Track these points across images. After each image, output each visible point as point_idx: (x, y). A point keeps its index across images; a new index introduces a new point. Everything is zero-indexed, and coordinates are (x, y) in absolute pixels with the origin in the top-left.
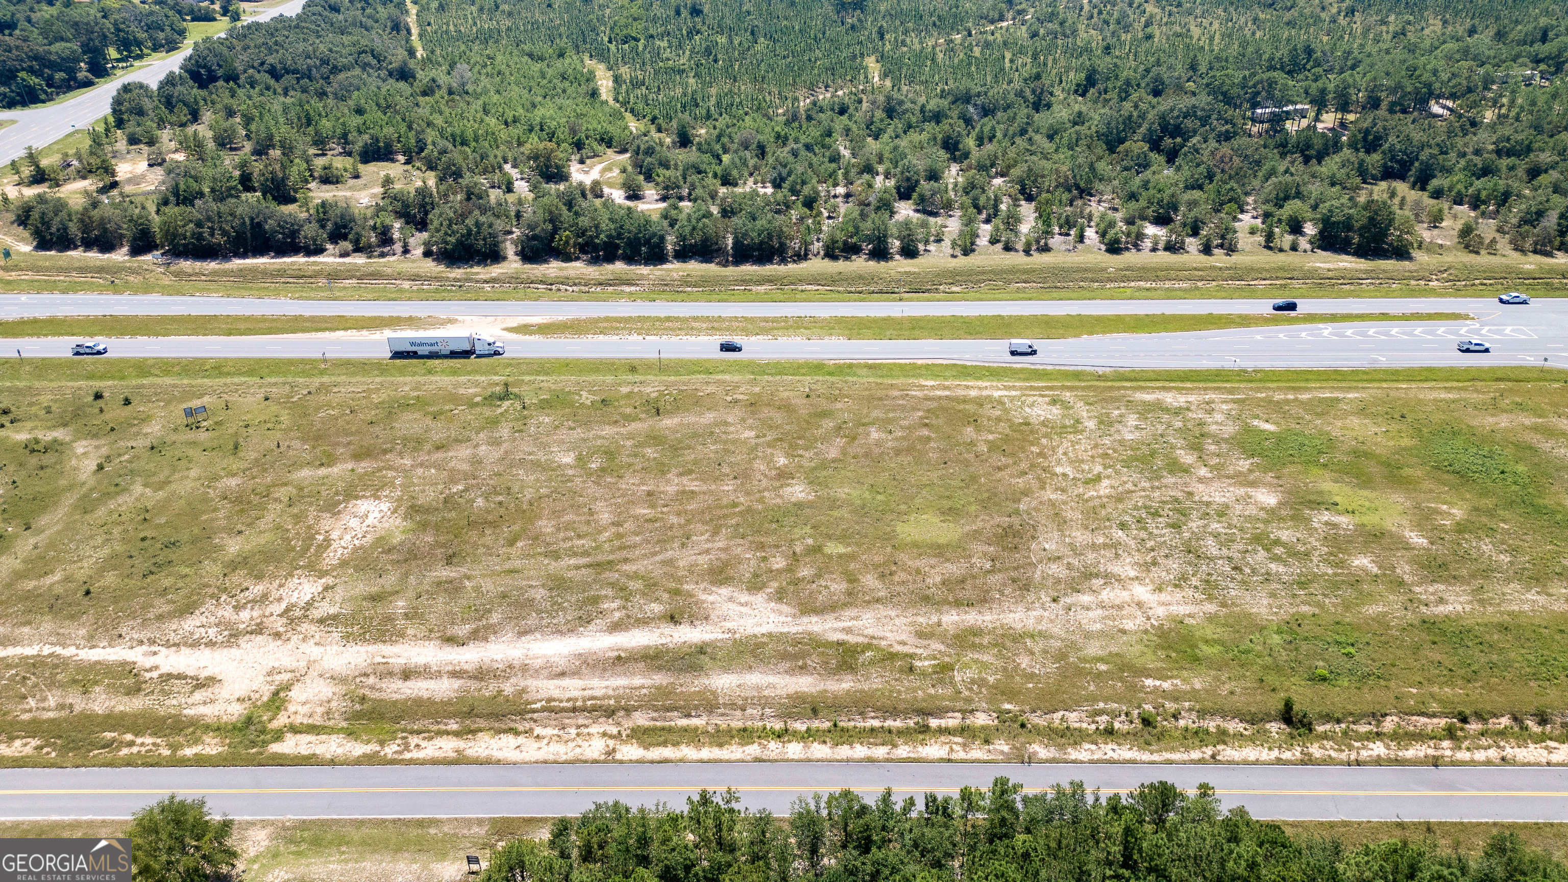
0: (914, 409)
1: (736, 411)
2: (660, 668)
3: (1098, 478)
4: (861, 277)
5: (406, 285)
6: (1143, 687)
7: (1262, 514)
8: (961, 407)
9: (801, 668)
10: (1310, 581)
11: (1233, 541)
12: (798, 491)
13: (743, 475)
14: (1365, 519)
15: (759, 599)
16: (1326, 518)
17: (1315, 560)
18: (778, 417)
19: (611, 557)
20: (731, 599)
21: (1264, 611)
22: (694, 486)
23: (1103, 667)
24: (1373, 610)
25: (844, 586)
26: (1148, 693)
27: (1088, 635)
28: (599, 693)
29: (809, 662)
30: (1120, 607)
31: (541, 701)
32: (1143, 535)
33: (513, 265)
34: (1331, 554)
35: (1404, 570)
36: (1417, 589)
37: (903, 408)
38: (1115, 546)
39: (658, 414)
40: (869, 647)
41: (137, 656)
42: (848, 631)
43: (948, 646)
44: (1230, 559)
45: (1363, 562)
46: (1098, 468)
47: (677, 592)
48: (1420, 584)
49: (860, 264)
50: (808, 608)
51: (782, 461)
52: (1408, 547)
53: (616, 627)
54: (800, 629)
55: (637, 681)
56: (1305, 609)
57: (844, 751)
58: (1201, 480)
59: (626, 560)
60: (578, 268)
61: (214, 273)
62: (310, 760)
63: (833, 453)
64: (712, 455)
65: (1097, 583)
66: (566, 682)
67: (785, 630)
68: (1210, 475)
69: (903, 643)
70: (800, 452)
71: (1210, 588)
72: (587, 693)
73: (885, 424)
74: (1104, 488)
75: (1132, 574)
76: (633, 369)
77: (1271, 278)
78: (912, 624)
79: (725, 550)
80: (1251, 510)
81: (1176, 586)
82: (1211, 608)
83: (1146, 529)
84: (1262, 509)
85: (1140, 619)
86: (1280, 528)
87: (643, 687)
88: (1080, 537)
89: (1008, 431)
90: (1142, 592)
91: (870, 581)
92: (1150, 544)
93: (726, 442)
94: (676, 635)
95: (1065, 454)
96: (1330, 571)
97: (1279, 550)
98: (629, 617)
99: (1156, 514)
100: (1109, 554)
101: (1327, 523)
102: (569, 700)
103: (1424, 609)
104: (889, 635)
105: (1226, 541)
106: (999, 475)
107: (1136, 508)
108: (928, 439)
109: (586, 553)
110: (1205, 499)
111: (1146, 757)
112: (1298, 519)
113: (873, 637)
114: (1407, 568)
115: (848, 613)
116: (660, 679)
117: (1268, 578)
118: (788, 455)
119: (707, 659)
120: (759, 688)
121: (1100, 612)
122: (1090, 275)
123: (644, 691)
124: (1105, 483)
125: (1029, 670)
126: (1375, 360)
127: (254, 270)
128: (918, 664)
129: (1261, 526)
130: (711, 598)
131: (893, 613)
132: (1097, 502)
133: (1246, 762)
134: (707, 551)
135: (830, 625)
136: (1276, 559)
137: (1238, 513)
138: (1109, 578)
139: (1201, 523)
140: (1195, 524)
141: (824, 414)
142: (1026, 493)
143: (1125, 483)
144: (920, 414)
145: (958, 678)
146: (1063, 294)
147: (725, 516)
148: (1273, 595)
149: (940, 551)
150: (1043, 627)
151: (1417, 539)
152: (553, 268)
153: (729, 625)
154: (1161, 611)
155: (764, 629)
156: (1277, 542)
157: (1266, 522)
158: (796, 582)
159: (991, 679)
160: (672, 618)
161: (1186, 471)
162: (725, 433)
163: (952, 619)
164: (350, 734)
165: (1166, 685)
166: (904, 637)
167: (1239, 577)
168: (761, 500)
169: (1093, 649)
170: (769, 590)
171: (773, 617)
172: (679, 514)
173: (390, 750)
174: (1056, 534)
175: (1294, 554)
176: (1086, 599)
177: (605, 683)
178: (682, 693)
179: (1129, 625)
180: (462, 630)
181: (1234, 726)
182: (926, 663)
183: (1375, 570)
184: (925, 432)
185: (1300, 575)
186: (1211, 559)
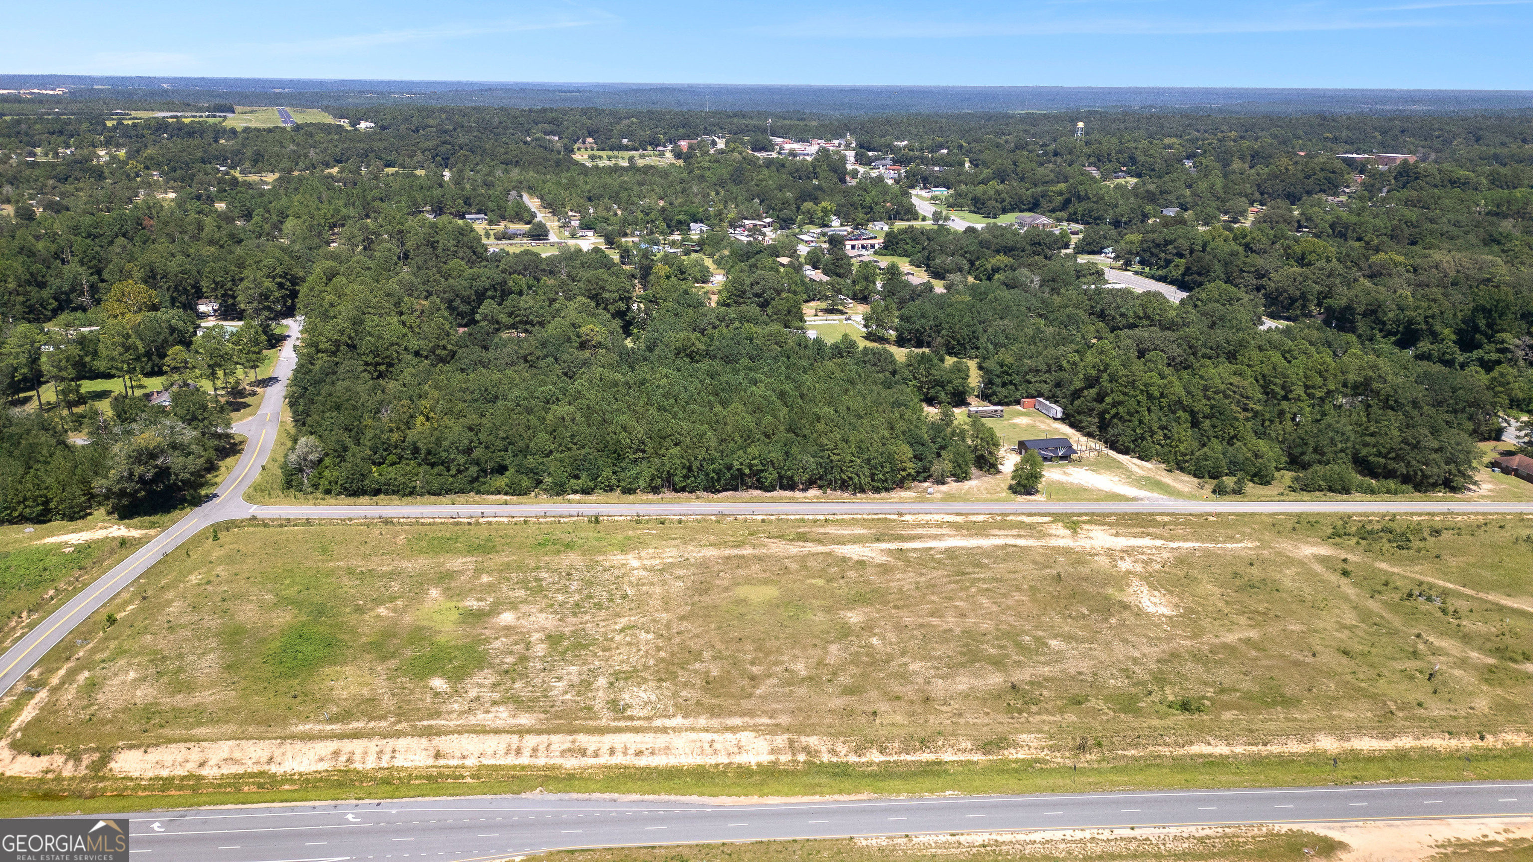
0: (763, 698)
1: (941, 693)
3: (624, 628)
6: (658, 530)
9: (825, 535)
10: (531, 569)
11: (558, 590)
12: (854, 617)
13: (901, 628)
14: (453, 604)
15: (856, 558)
17: (514, 580)
18: (896, 688)
20: (873, 558)
22: (935, 621)
23: (674, 536)
24: (508, 559)
25: (809, 564)
27: (676, 546)
28: (920, 530)
29: (821, 536)
34: (501, 584)
37: (776, 698)
38: (637, 585)
39: (1012, 687)
40: (792, 540)
42: (803, 547)
44: (568, 579)
45: (487, 580)
46: (618, 638)
50: (830, 554)
51: (874, 641)
52: (447, 588)
53: (930, 549)
54: (830, 547)
55: (904, 533)
59: (948, 576)
63: (834, 648)
64: (936, 645)
67: (837, 546)
68: (534, 634)
69: (774, 543)
70: (862, 650)
72: (925, 530)
73: (792, 680)
75: (635, 571)
78: (769, 549)
79: (888, 581)
81: (612, 567)
84: (517, 609)
86: (519, 597)
88: (656, 589)
89: (680, 672)
91: (794, 566)
93: (931, 658)
94: (896, 547)
95: (639, 650)
97: (533, 585)
98: (926, 552)
99: (596, 604)
100: (643, 581)
101: (483, 601)
103: (480, 559)
104: (782, 546)
105: (563, 589)
106: (700, 630)
107: (608, 608)
108: (753, 663)
110: (553, 616)
113: (790, 545)
115: (805, 554)
116: (894, 533)
118: (872, 646)
119: (874, 537)
120: (844, 529)
124: (618, 627)
125: (711, 535)
128: (766, 535)
129: (530, 599)
130: (884, 558)
131: (780, 554)
132: (633, 612)
134: (899, 580)
135: (814, 549)
136: (539, 581)
138: (648, 569)
139: (569, 600)
140: (575, 599)
141: (852, 687)
142: (683, 618)
143: (605, 626)
144: (758, 692)
145: (747, 532)
147: (899, 599)
149: (748, 581)
150: (698, 549)
151: (435, 592)
153: (869, 549)
154: (629, 557)
155: (849, 546)
156: (529, 589)
157: (522, 602)
158: (837, 565)
159: (731, 532)
160: (901, 550)
161: (549, 636)
162: (938, 668)
165: (646, 531)
168: (879, 611)
169: (675, 542)
170: (853, 561)
171: (846, 552)
172: (933, 602)
173: (999, 518)
174: (672, 591)
175: (526, 583)
176: (669, 560)
177: (920, 533)
179: (651, 551)
180: (1011, 549)
182: (762, 536)
184: (755, 670)
185: (533, 572)
186: (579, 579)
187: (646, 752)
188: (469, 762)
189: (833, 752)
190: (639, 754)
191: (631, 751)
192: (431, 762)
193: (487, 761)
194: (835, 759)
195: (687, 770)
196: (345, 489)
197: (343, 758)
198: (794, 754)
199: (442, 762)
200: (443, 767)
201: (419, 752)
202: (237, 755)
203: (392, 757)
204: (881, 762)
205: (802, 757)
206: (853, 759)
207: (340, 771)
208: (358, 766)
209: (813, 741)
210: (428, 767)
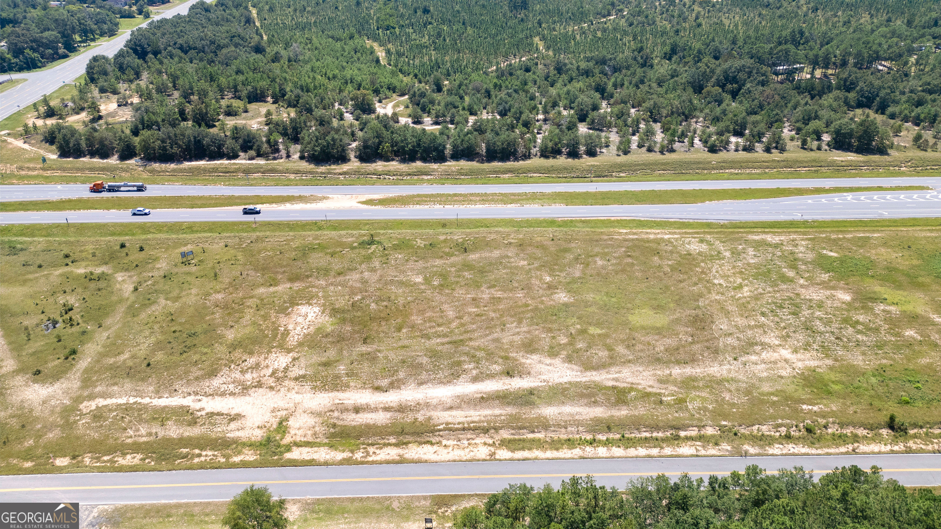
0: (620, 246)
1: (512, 249)
2: (509, 404)
3: (740, 287)
4: (565, 169)
5: (292, 176)
6: (802, 410)
7: (844, 306)
8: (647, 245)
9: (594, 402)
10: (884, 345)
11: (832, 322)
12: (562, 297)
13: (527, 288)
14: (905, 308)
15: (557, 361)
16: (882, 308)
17: (883, 332)
18: (539, 253)
19: (461, 338)
20: (540, 362)
21: (861, 363)
22: (499, 294)
23: (775, 399)
24: (924, 361)
25: (606, 353)
26: (805, 413)
27: (761, 380)
28: (476, 419)
29: (598, 399)
30: (775, 363)
31: (442, 424)
32: (777, 319)
33: (354, 164)
34: (891, 329)
37: (612, 246)
38: (762, 326)
39: (466, 252)
40: (631, 389)
41: (189, 402)
43: (679, 388)
44: (832, 333)
45: (910, 333)
46: (739, 281)
47: (506, 358)
49: (562, 161)
50: (588, 366)
51: (548, 279)
52: (934, 324)
53: (475, 379)
54: (587, 379)
55: (497, 411)
56: (884, 361)
57: (632, 452)
58: (802, 286)
59: (471, 339)
60: (394, 165)
61: (174, 170)
62: (311, 463)
63: (578, 274)
64: (505, 276)
65: (757, 348)
66: (454, 413)
67: (579, 380)
68: (806, 283)
69: (650, 386)
70: (557, 273)
71: (825, 351)
72: (469, 419)
73: (604, 255)
74: (746, 292)
75: (777, 343)
76: (444, 225)
77: (808, 167)
78: (655, 375)
79: (529, 332)
80: (837, 304)
81: (805, 349)
82: (829, 362)
83: (778, 316)
84: (843, 303)
85: (789, 370)
86: (857, 314)
87: (501, 415)
88: (741, 322)
89: (679, 259)
90: (786, 353)
91: (621, 349)
92: (783, 325)
93: (511, 268)
94: (513, 384)
95: (717, 272)
96: (893, 339)
97: (860, 327)
98: (482, 373)
99: (781, 307)
100: (760, 331)
101: (884, 311)
102: (459, 423)
104: (642, 382)
105: (827, 323)
106: (682, 285)
107: (768, 303)
108: (633, 264)
109: (445, 336)
110: (808, 297)
111: (814, 451)
112: (866, 309)
113: (632, 384)
115: (613, 369)
116: (510, 410)
117: (858, 344)
118: (550, 275)
119: (536, 398)
120: (572, 415)
121: (763, 365)
122: (702, 166)
123: (503, 418)
124: (746, 289)
125: (731, 401)
126: (882, 214)
127: (198, 169)
128: (664, 399)
129: (846, 313)
130: (528, 361)
131: (641, 369)
132: (744, 300)
133: (873, 453)
134: (518, 333)
135: (604, 377)
136: (859, 332)
137: (829, 305)
138: (764, 346)
139: (809, 312)
140: (806, 313)
141: (566, 250)
142: (701, 295)
143: (758, 289)
144: (624, 249)
145: (690, 407)
146: (687, 177)
147: (523, 312)
148: (864, 354)
149: (659, 331)
150: (733, 375)
152: (379, 166)
153: (543, 377)
154: (800, 365)
155: (565, 380)
156: (857, 322)
157: (848, 311)
158: (577, 351)
159: (710, 407)
160: (508, 373)
161: (791, 281)
162: (508, 262)
163: (677, 371)
164: (331, 446)
165: (815, 408)
166: (651, 383)
167: (841, 344)
168: (542, 302)
169: (766, 388)
170: (562, 356)
171: (569, 372)
172: (494, 311)
173: (359, 455)
174: (725, 320)
175: (870, 329)
176: (754, 358)
177: (478, 413)
178: (526, 418)
179: (783, 373)
180: (384, 383)
181: (861, 432)
182: (669, 398)
183: (919, 338)
184: (630, 260)
185: (876, 341)
186: (822, 333)
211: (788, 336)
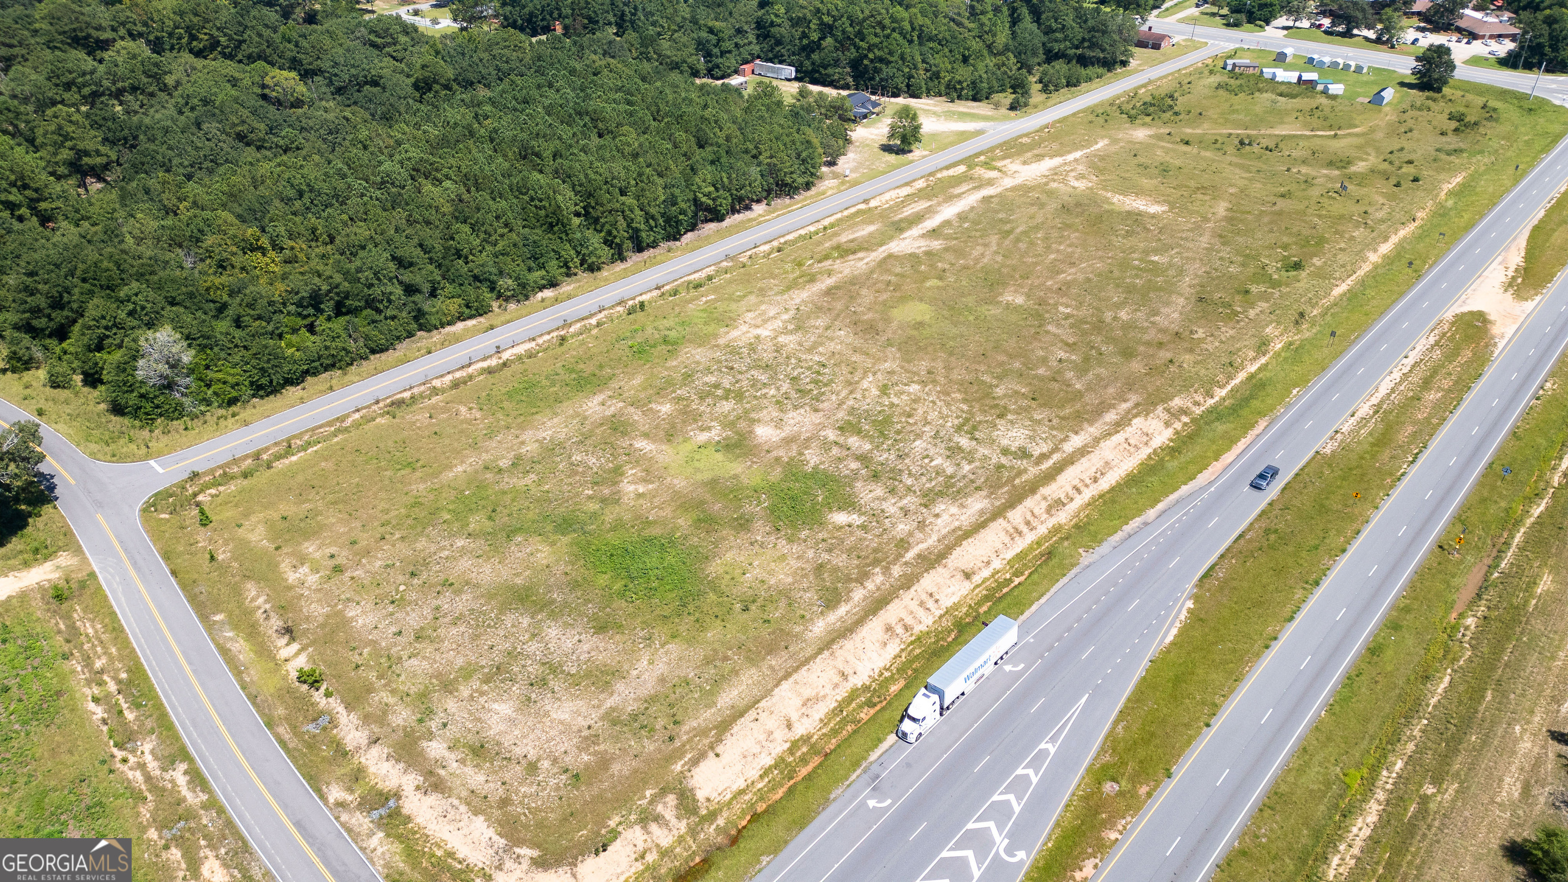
3: (884, 390)
7: (755, 415)
10: (685, 379)
11: (752, 386)
12: (1015, 299)
14: (688, 447)
16: (713, 432)
17: (694, 397)
21: (693, 352)
23: (738, 293)
24: (638, 381)
25: (897, 271)
27: (762, 302)
30: (765, 321)
32: (805, 365)
34: (688, 406)
35: (636, 415)
36: (621, 404)
37: (1097, 385)
38: (810, 350)
39: (1198, 302)
42: (862, 259)
43: (812, 271)
44: (740, 373)
45: (666, 408)
46: (895, 401)
48: (621, 408)
51: (1064, 310)
52: (646, 435)
56: (675, 363)
58: (824, 426)
63: (1053, 329)
64: (1104, 294)
65: (791, 327)
68: (822, 433)
69: (832, 265)
70: (1071, 321)
71: (733, 351)
74: (870, 385)
75: (780, 339)
78: (840, 271)
80: (764, 414)
81: (751, 344)
82: (721, 341)
83: (808, 368)
84: (759, 421)
85: (748, 319)
86: (734, 409)
88: (832, 346)
89: (1000, 402)
90: (764, 332)
91: (891, 278)
92: (793, 361)
93: (1119, 304)
95: (933, 402)
96: (679, 392)
97: (719, 392)
99: (816, 382)
100: (806, 344)
101: (709, 429)
103: (610, 393)
105: (754, 383)
107: (832, 381)
108: (1030, 368)
110: (802, 411)
111: (686, 279)
112: (730, 423)
113: (847, 261)
114: (636, 418)
117: (708, 371)
118: (1070, 315)
121: (771, 315)
124: (875, 392)
125: (767, 279)
128: (812, 260)
129: (748, 406)
133: (645, 293)
136: (717, 386)
137: (771, 408)
138: (785, 332)
139: (783, 390)
140: (785, 387)
142: (907, 360)
143: (864, 397)
145: (789, 263)
147: (1013, 271)
148: (698, 363)
149: (886, 304)
150: (786, 296)
151: (641, 444)
154: (743, 328)
156: (726, 398)
157: (746, 412)
158: (918, 263)
159: (776, 269)
162: (1138, 310)
165: (704, 299)
168: (1020, 286)
169: (752, 299)
173: (933, 179)
175: (709, 394)
176: (785, 317)
180: (995, 200)
182: (810, 262)
183: (653, 406)
185: (693, 381)
186: (750, 368)
187: (1098, 475)
188: (997, 564)
189: (1197, 404)
190: (1095, 480)
191: (1088, 481)
192: (967, 586)
193: (1010, 555)
194: (1203, 408)
195: (1140, 472)
196: (260, 387)
197: (899, 630)
198: (1180, 420)
199: (977, 579)
200: (983, 582)
201: (948, 582)
202: (808, 693)
203: (937, 601)
204: (1227, 394)
205: (1185, 419)
206: (1211, 402)
207: (912, 643)
208: (918, 629)
209: (1177, 402)
210: (973, 591)
211: (777, 351)
